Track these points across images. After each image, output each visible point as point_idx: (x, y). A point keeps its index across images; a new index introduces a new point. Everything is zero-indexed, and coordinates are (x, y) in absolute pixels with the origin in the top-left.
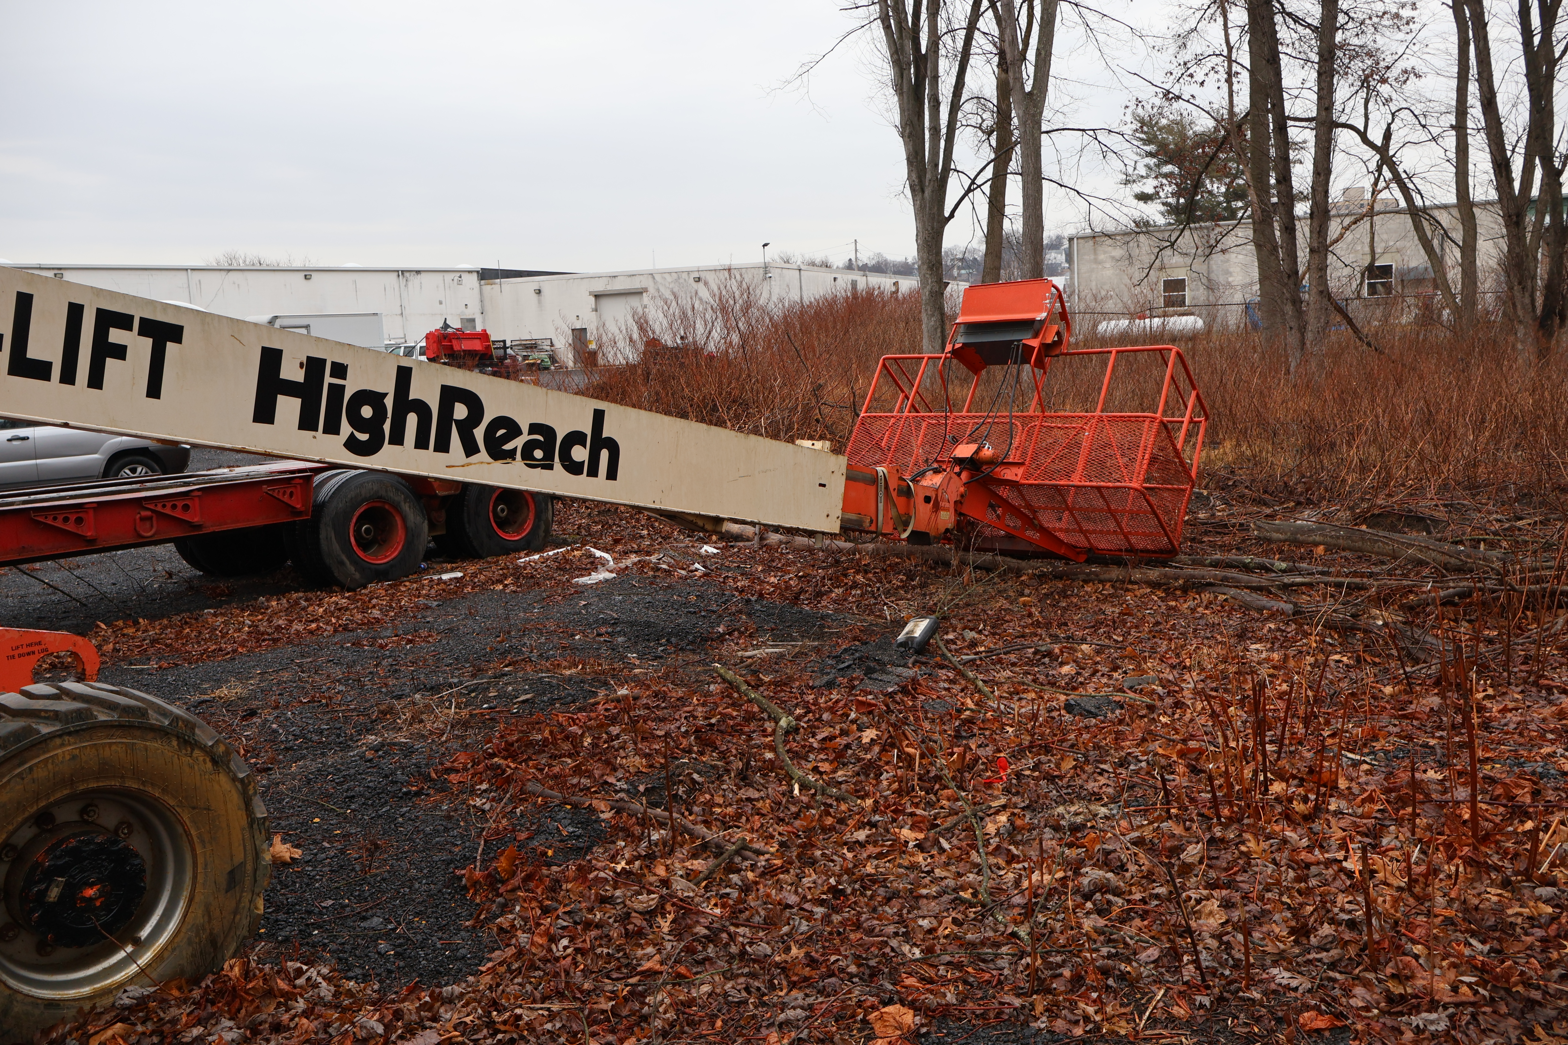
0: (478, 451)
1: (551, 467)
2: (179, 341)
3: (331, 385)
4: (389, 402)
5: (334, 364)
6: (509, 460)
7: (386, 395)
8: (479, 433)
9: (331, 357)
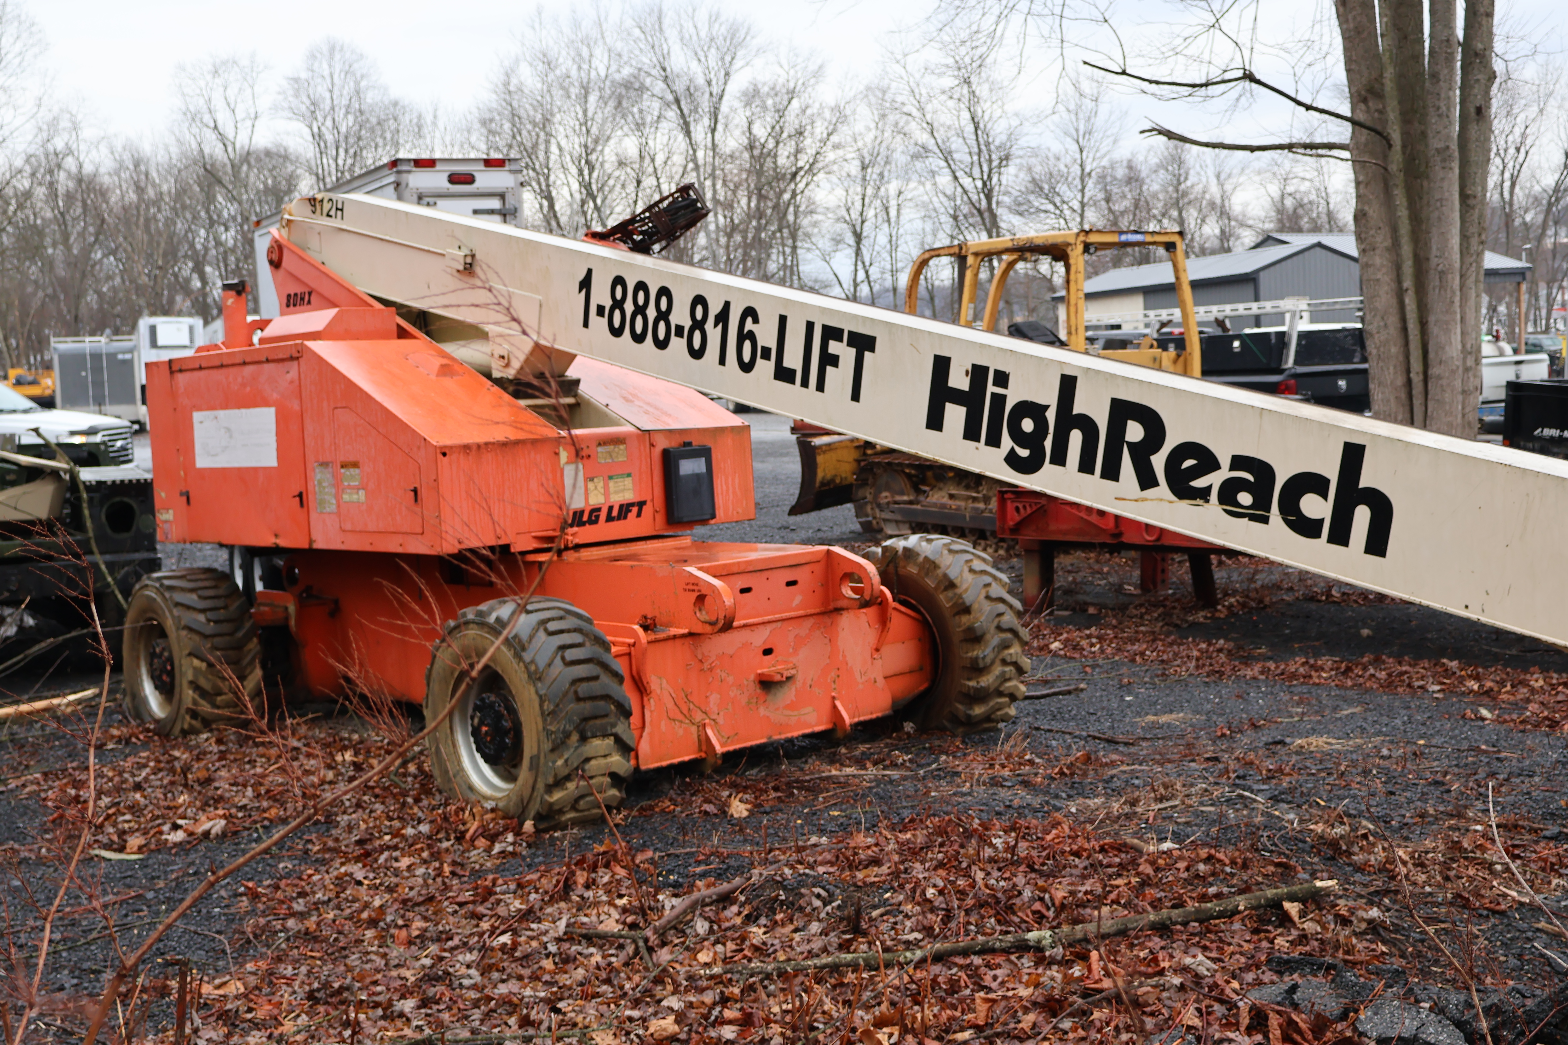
0: (1156, 484)
1: (1265, 520)
2: (872, 350)
3: (993, 394)
4: (1051, 416)
5: (997, 372)
6: (1199, 501)
7: (1047, 407)
8: (1158, 461)
9: (994, 365)
